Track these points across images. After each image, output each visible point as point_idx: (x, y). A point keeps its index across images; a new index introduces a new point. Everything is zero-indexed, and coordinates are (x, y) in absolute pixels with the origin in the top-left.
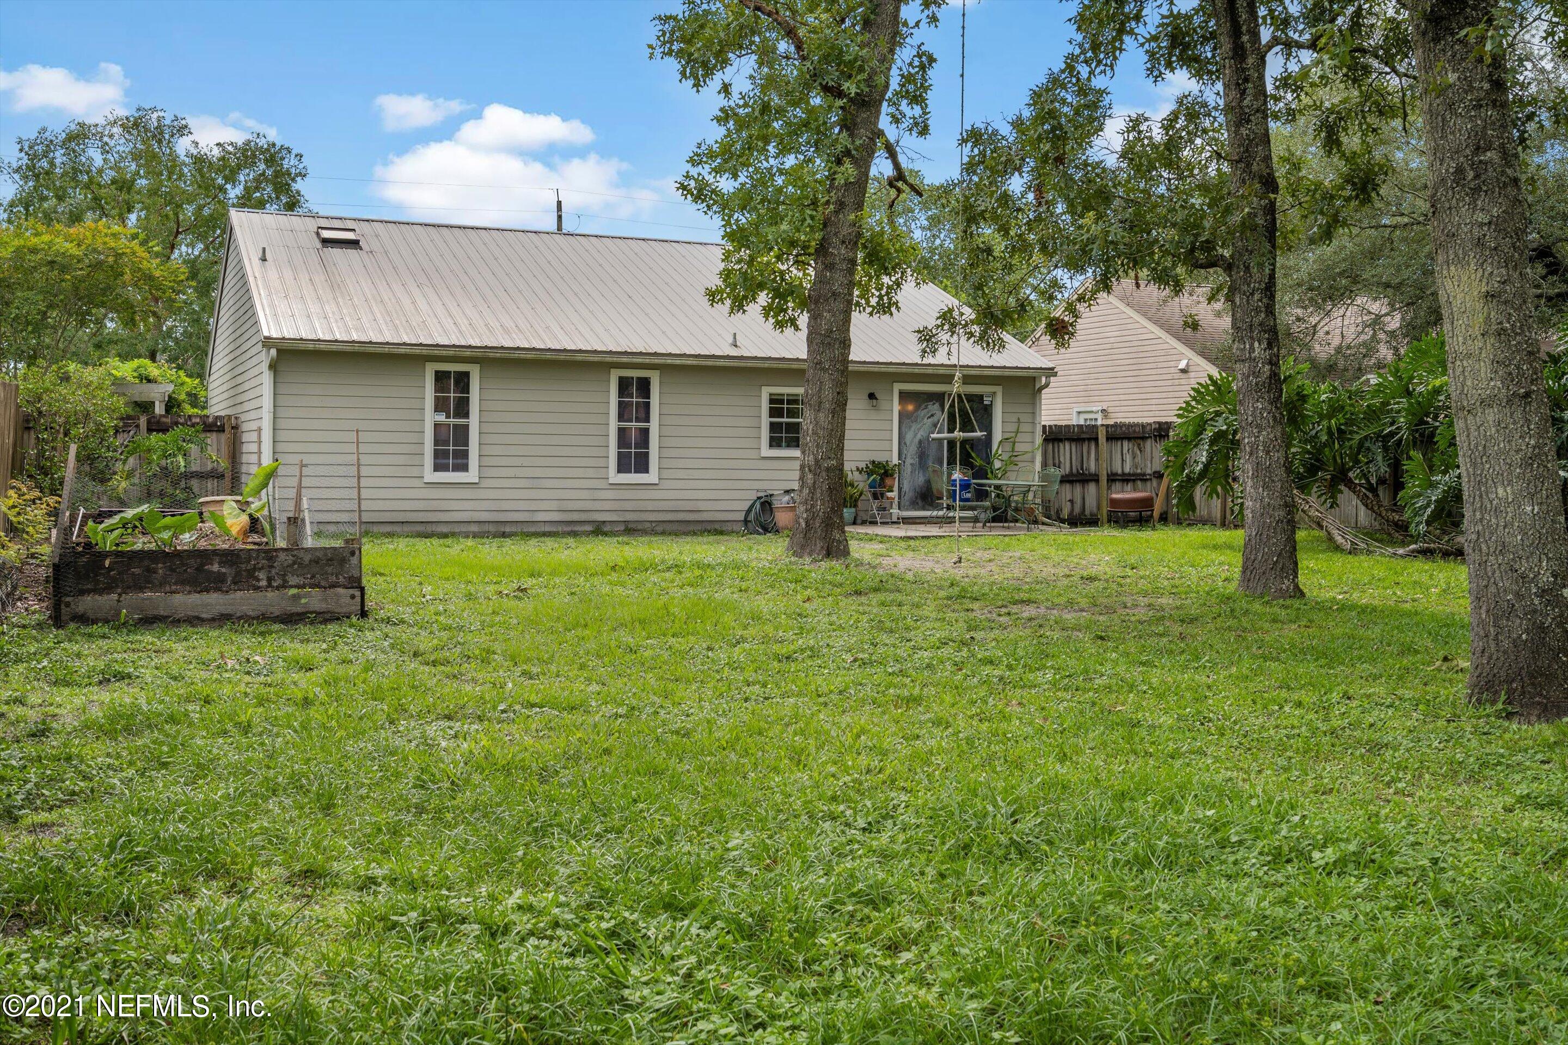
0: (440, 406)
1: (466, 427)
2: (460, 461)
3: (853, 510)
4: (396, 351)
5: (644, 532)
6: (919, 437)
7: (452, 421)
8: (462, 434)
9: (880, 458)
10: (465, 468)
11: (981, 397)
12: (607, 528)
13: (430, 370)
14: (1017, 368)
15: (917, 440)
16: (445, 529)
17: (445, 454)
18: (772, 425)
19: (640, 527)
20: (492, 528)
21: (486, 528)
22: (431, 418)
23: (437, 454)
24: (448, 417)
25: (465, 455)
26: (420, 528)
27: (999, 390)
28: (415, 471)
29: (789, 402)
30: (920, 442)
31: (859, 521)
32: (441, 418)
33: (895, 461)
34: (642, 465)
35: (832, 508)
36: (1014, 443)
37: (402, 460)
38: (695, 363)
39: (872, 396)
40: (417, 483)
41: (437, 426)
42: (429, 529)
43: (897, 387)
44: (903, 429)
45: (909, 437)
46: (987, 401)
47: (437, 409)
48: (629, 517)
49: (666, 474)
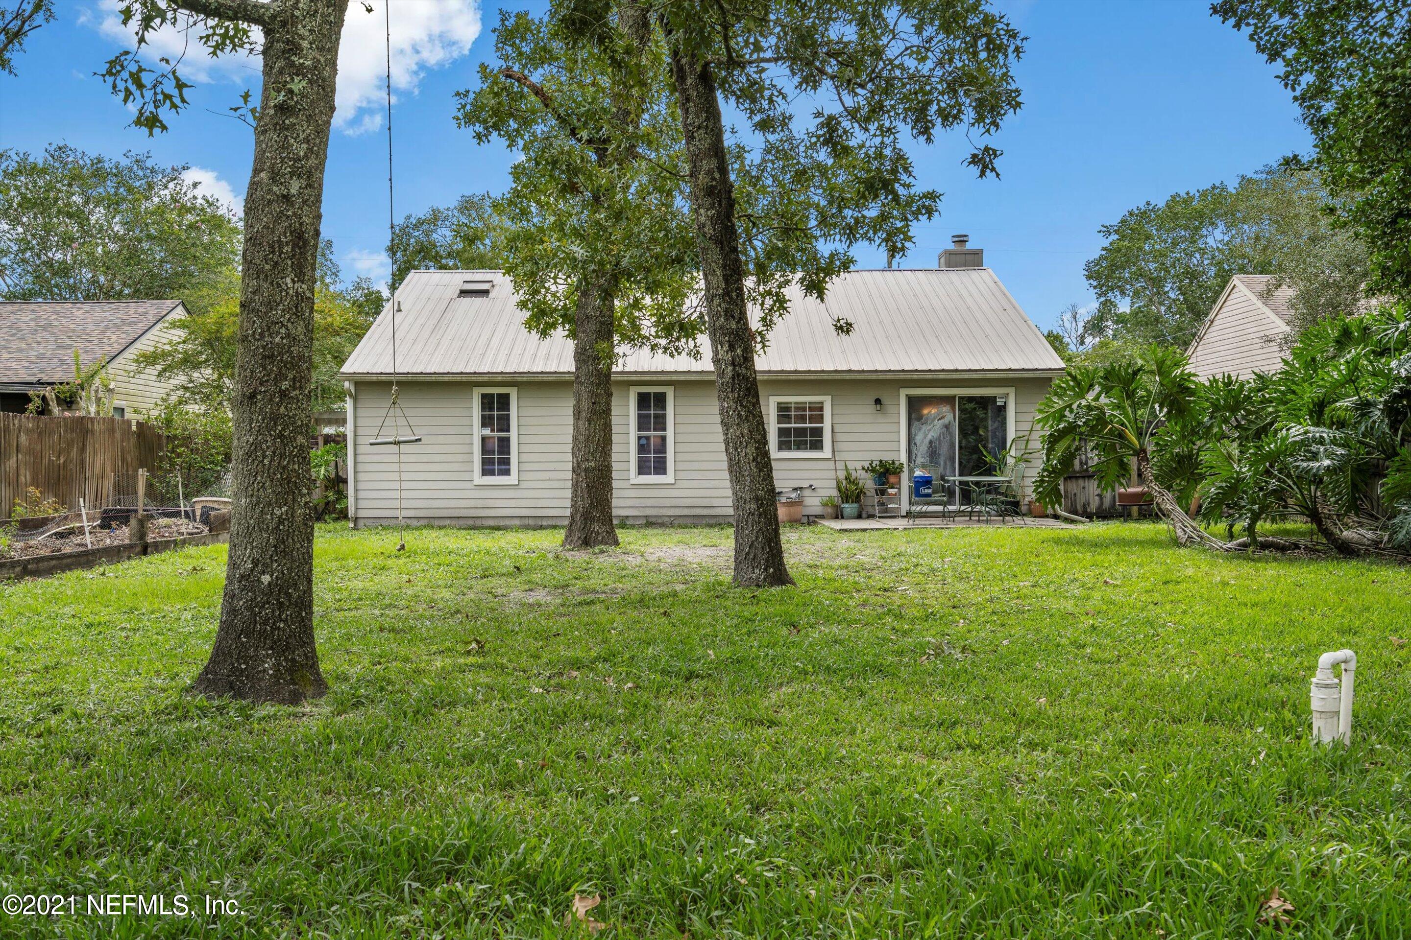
0: (486, 422)
1: (508, 439)
2: (503, 467)
3: (855, 505)
4: (441, 379)
5: (663, 525)
6: (929, 437)
7: (496, 434)
8: (504, 444)
9: (888, 457)
10: (507, 472)
11: (994, 399)
12: (630, 522)
13: (476, 395)
14: (1023, 370)
15: (927, 441)
16: (491, 523)
17: (491, 462)
18: (780, 430)
19: (660, 521)
20: (531, 522)
21: (526, 522)
22: (478, 432)
23: (484, 462)
24: (492, 431)
25: (507, 462)
26: (471, 522)
27: (1011, 391)
28: (466, 476)
29: (797, 409)
30: (931, 442)
31: (864, 515)
32: (487, 432)
33: (903, 458)
34: (660, 468)
35: (592, 504)
36: (1028, 440)
37: (456, 467)
38: (697, 378)
39: (878, 401)
40: (468, 485)
41: (484, 439)
42: (478, 522)
43: (904, 393)
44: (913, 430)
45: (919, 438)
46: (1000, 402)
47: (484, 425)
48: (649, 512)
49: (681, 475)
